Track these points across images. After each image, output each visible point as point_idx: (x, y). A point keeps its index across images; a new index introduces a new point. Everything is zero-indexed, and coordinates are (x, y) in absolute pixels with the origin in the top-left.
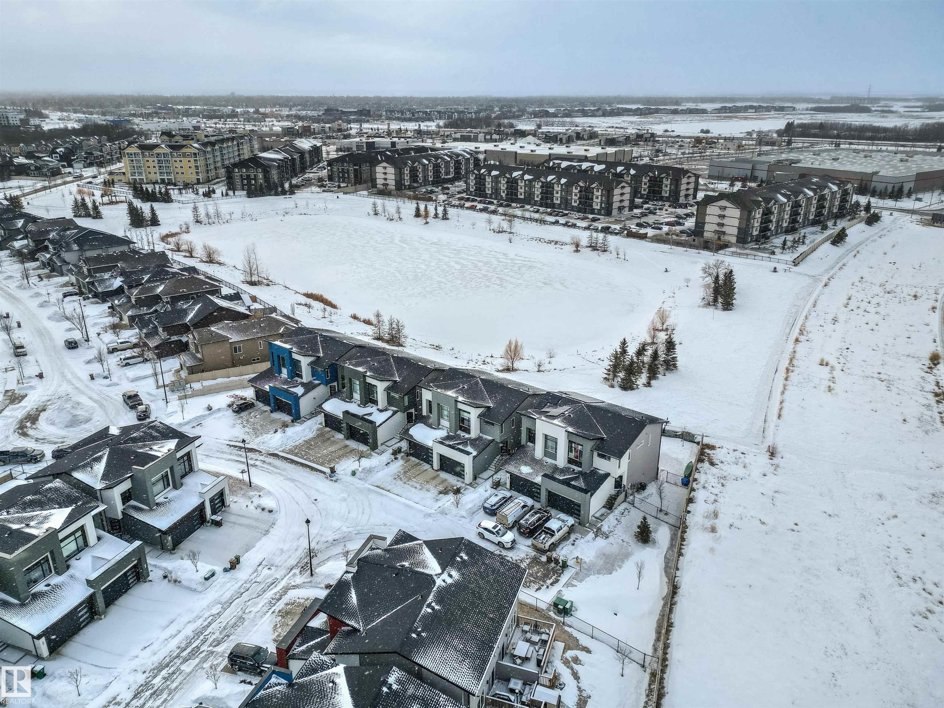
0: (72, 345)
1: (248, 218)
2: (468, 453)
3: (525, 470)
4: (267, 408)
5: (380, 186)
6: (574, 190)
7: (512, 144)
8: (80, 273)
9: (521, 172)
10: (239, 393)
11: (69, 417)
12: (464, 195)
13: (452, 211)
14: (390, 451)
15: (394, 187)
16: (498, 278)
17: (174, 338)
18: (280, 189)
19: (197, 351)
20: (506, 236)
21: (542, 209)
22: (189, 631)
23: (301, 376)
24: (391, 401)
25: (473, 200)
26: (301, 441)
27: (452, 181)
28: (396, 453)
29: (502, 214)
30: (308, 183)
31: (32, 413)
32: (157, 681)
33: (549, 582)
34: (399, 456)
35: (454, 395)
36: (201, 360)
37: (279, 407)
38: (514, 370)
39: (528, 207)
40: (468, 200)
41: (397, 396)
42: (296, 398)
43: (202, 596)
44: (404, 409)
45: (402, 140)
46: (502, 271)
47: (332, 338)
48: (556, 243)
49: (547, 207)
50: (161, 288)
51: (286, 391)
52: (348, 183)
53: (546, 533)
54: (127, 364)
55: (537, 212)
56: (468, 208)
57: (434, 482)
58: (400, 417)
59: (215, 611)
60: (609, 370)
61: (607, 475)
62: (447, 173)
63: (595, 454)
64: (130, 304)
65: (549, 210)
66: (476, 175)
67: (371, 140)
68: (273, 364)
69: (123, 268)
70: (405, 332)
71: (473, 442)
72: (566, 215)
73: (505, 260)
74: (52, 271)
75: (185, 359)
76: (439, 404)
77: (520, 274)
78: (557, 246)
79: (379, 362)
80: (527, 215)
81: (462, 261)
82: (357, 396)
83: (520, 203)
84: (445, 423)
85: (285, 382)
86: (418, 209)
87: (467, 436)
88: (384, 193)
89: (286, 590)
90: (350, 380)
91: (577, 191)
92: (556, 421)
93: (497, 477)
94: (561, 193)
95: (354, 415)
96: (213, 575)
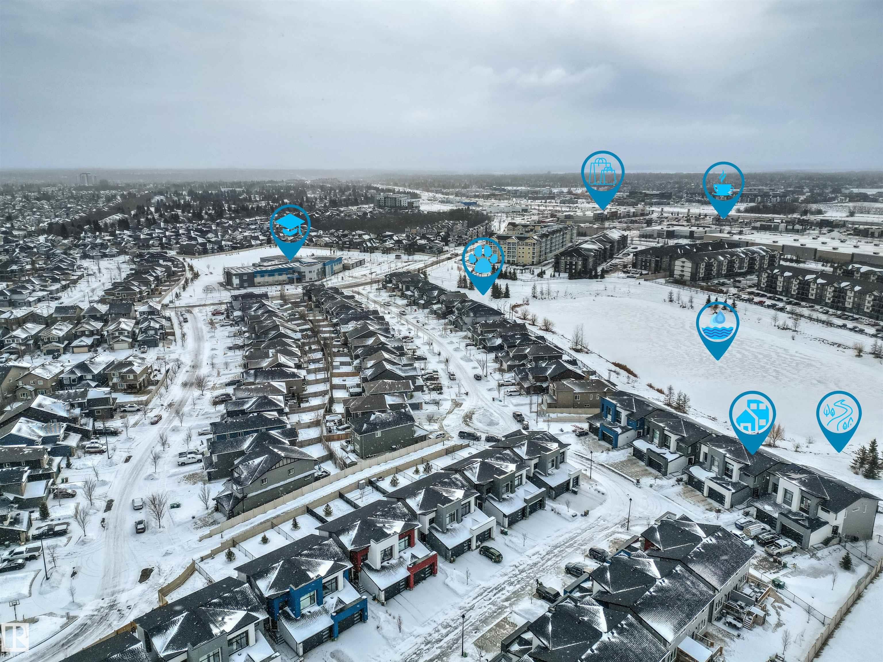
0: (478, 378)
1: (569, 297)
2: (730, 490)
3: (768, 508)
4: (597, 438)
5: (676, 276)
6: (868, 298)
7: (813, 238)
8: (475, 331)
9: (815, 276)
10: (578, 424)
11: (489, 421)
12: (754, 290)
13: (740, 305)
14: (675, 478)
15: (689, 278)
16: (775, 370)
17: (538, 384)
18: (593, 273)
19: (554, 395)
20: (790, 333)
21: (831, 311)
22: (567, 536)
23: (620, 422)
24: (679, 449)
25: (763, 296)
26: (618, 461)
27: (744, 275)
28: (679, 481)
29: (788, 313)
30: (614, 269)
31: (468, 414)
32: (556, 551)
33: (772, 571)
34: (681, 483)
35: (724, 452)
36: (556, 400)
37: (604, 438)
38: (775, 446)
39: (817, 307)
40: (758, 295)
41: (683, 445)
42: (617, 435)
43: (571, 523)
44: (687, 455)
45: (701, 229)
46: (780, 365)
47: (642, 401)
48: (839, 345)
49: (837, 309)
50: (528, 350)
51: (611, 429)
52: (649, 271)
53: (776, 546)
54: (511, 395)
55: (827, 313)
56: (756, 303)
57: (703, 503)
58: (684, 460)
59: (579, 531)
60: (856, 461)
61: (826, 523)
62: (740, 268)
63: (820, 508)
64: (508, 358)
65: (839, 312)
66: (769, 274)
67: (671, 229)
68: (602, 410)
69: (500, 332)
70: (689, 403)
71: (734, 485)
72: (857, 319)
73: (784, 356)
74: (456, 327)
75: (546, 398)
76: (712, 456)
77: (797, 370)
78: (840, 349)
79: (673, 423)
80: (815, 315)
81: (744, 351)
82: (656, 441)
83: (809, 302)
84: (715, 469)
85: (610, 424)
86: (709, 301)
87: (729, 480)
88: (680, 282)
89: (614, 533)
90: (653, 430)
91: (870, 299)
92: (794, 482)
93: (747, 510)
94: (854, 299)
95: (654, 452)
96: (576, 515)
